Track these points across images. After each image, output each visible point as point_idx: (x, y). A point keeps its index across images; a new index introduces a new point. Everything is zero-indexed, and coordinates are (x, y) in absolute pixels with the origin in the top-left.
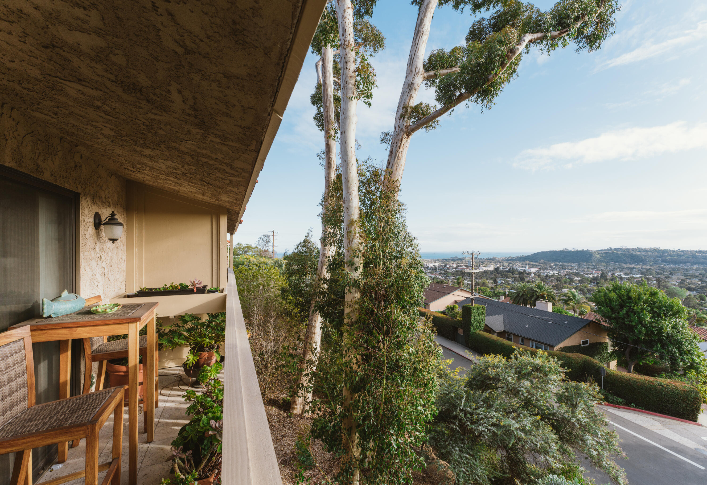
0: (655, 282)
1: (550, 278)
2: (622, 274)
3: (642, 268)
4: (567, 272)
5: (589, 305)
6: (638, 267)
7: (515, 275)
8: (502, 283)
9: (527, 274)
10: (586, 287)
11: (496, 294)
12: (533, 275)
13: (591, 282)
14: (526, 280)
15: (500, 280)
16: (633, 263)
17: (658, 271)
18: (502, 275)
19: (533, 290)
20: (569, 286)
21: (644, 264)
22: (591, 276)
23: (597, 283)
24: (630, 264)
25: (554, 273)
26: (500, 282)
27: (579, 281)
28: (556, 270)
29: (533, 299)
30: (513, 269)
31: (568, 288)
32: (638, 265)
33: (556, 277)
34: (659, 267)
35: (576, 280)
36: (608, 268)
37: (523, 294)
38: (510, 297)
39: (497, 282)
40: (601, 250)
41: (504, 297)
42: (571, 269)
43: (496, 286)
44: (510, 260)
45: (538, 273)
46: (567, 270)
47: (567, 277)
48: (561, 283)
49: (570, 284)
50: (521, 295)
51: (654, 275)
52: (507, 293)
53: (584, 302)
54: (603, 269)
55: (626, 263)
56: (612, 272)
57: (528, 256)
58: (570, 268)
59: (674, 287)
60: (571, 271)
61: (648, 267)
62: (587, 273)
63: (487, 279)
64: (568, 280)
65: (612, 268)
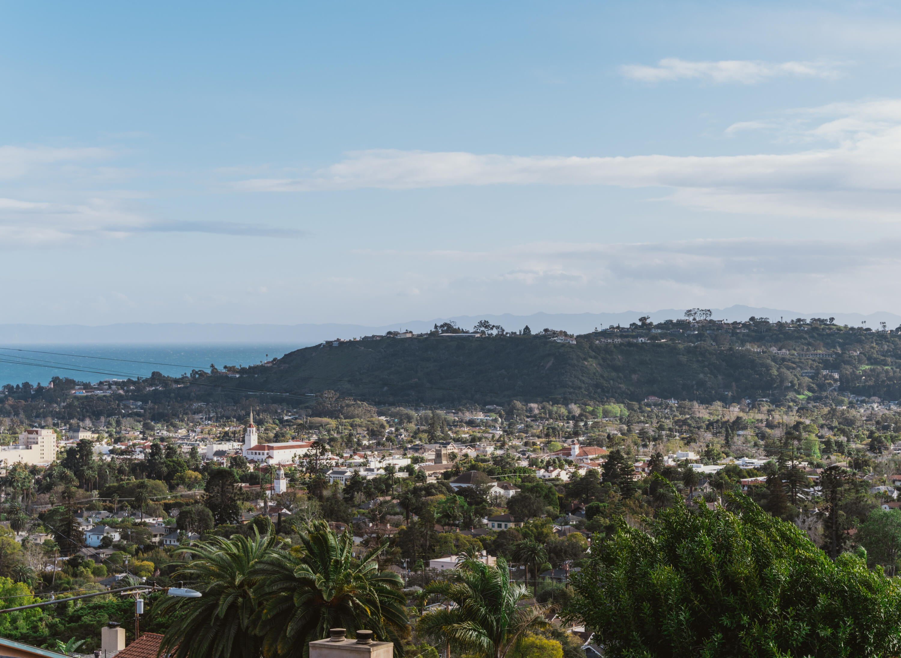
0: (817, 491)
1: (370, 495)
2: (692, 456)
3: (770, 425)
4: (453, 457)
5: (557, 635)
6: (749, 417)
7: (182, 490)
8: (107, 543)
9: (252, 479)
10: (540, 537)
11: (76, 618)
12: (282, 486)
13: (564, 507)
14: (246, 518)
15: (98, 528)
16: (736, 400)
17: (828, 434)
18: (106, 494)
19: (290, 577)
20: (463, 536)
21: (777, 402)
22: (564, 477)
23: (592, 512)
24: (727, 402)
25: (389, 469)
26: (94, 540)
27: (511, 503)
28: (404, 452)
29: (290, 630)
30: (171, 451)
31: (457, 550)
32: (754, 406)
33: (398, 490)
34: (833, 412)
35: (496, 501)
36: (636, 429)
37: (233, 606)
38: (159, 628)
39: (80, 537)
40: (604, 334)
41: (121, 633)
42: (473, 442)
43: (74, 563)
44: (155, 397)
45: (312, 469)
46: (452, 448)
47: (454, 486)
48: (427, 519)
49: (467, 525)
50: (221, 610)
51: (817, 457)
52: (141, 609)
53: (537, 622)
54: (613, 430)
55: (706, 401)
56: (651, 447)
57: (253, 370)
58: (465, 433)
59: (886, 508)
60: (472, 453)
61: (791, 419)
62: (546, 457)
63: (16, 526)
64: (460, 500)
65: (651, 430)
